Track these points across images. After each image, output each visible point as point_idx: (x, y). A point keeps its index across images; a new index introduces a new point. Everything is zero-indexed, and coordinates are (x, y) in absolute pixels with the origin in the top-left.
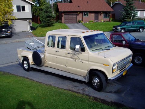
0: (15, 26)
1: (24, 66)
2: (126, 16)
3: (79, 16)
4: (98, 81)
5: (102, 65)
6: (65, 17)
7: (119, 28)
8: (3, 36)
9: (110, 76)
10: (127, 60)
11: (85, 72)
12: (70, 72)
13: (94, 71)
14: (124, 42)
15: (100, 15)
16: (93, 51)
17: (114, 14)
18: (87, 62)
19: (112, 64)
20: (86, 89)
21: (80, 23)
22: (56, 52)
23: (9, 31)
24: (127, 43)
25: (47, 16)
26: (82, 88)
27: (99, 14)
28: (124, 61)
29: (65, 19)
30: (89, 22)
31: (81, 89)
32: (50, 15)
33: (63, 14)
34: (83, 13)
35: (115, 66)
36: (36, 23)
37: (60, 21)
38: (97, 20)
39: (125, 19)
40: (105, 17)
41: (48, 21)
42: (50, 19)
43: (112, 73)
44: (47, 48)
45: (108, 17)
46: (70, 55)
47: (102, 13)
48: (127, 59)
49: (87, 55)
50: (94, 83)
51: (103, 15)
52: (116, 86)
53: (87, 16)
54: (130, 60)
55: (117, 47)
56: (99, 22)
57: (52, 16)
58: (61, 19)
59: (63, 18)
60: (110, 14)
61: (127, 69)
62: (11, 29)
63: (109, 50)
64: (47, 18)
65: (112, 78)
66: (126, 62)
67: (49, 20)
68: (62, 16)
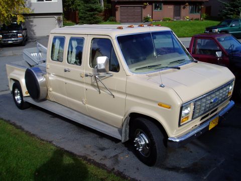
0: (35, 25)
1: (16, 98)
2: (231, 10)
3: (146, 9)
4: (147, 142)
5: (156, 105)
6: (121, 12)
7: (217, 30)
8: (10, 42)
9: (175, 134)
10: (220, 95)
11: (120, 117)
12: (91, 115)
13: (138, 119)
14: (219, 54)
15: (184, 8)
16: (137, 71)
17: (210, 7)
18: (123, 97)
19: (179, 103)
20: (121, 158)
21: (147, 21)
22: (66, 71)
23: (21, 35)
24: (226, 55)
25: (89, 8)
26: (113, 154)
27: (182, 6)
28: (213, 95)
29: (121, 15)
30: (164, 20)
31: (111, 157)
32: (94, 6)
33: (118, 6)
34: (154, 4)
35: (187, 108)
36: (73, 21)
37: (112, 18)
38: (178, 17)
39: (229, 16)
40: (192, 12)
41: (90, 18)
42: (94, 14)
43: (180, 125)
44: (50, 64)
45: (198, 12)
46: (89, 78)
47: (187, 4)
48: (221, 91)
49: (124, 79)
50: (139, 146)
51: (188, 8)
52: (191, 152)
53: (161, 9)
54: (229, 93)
55: (199, 62)
56: (182, 20)
57: (96, 9)
58: (115, 15)
59: (118, 14)
60: (202, 6)
61: (220, 114)
62: (24, 31)
63: (179, 68)
64: (88, 13)
65: (178, 138)
66: (216, 99)
67: (91, 16)
68: (116, 10)
